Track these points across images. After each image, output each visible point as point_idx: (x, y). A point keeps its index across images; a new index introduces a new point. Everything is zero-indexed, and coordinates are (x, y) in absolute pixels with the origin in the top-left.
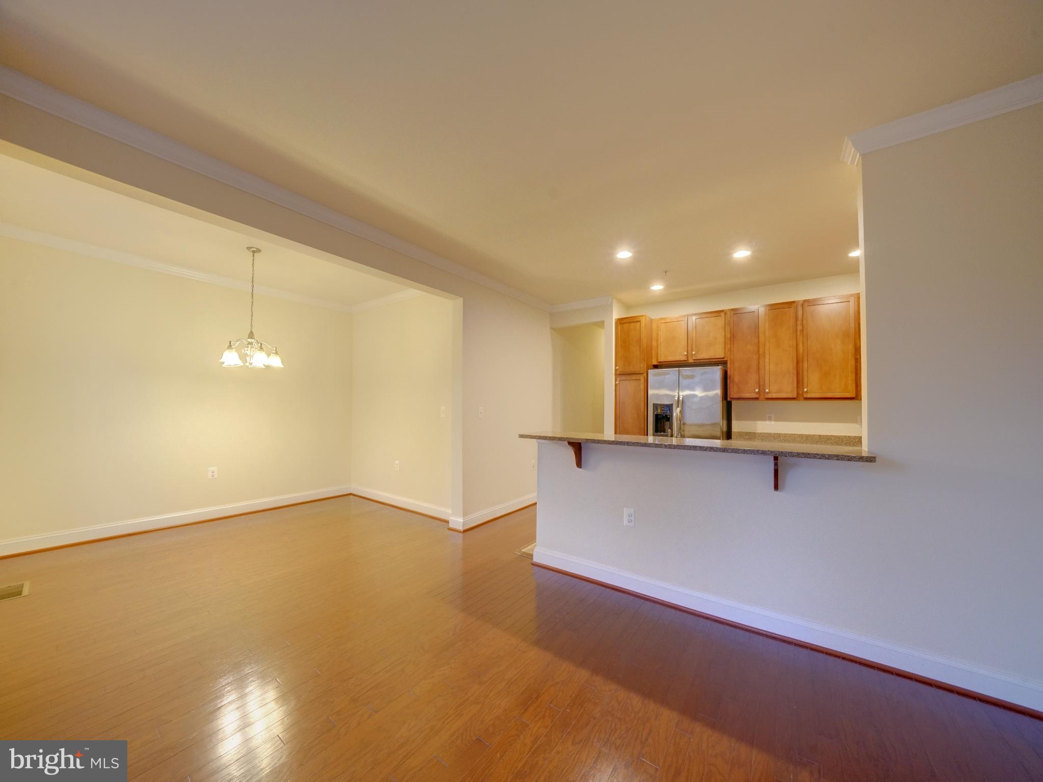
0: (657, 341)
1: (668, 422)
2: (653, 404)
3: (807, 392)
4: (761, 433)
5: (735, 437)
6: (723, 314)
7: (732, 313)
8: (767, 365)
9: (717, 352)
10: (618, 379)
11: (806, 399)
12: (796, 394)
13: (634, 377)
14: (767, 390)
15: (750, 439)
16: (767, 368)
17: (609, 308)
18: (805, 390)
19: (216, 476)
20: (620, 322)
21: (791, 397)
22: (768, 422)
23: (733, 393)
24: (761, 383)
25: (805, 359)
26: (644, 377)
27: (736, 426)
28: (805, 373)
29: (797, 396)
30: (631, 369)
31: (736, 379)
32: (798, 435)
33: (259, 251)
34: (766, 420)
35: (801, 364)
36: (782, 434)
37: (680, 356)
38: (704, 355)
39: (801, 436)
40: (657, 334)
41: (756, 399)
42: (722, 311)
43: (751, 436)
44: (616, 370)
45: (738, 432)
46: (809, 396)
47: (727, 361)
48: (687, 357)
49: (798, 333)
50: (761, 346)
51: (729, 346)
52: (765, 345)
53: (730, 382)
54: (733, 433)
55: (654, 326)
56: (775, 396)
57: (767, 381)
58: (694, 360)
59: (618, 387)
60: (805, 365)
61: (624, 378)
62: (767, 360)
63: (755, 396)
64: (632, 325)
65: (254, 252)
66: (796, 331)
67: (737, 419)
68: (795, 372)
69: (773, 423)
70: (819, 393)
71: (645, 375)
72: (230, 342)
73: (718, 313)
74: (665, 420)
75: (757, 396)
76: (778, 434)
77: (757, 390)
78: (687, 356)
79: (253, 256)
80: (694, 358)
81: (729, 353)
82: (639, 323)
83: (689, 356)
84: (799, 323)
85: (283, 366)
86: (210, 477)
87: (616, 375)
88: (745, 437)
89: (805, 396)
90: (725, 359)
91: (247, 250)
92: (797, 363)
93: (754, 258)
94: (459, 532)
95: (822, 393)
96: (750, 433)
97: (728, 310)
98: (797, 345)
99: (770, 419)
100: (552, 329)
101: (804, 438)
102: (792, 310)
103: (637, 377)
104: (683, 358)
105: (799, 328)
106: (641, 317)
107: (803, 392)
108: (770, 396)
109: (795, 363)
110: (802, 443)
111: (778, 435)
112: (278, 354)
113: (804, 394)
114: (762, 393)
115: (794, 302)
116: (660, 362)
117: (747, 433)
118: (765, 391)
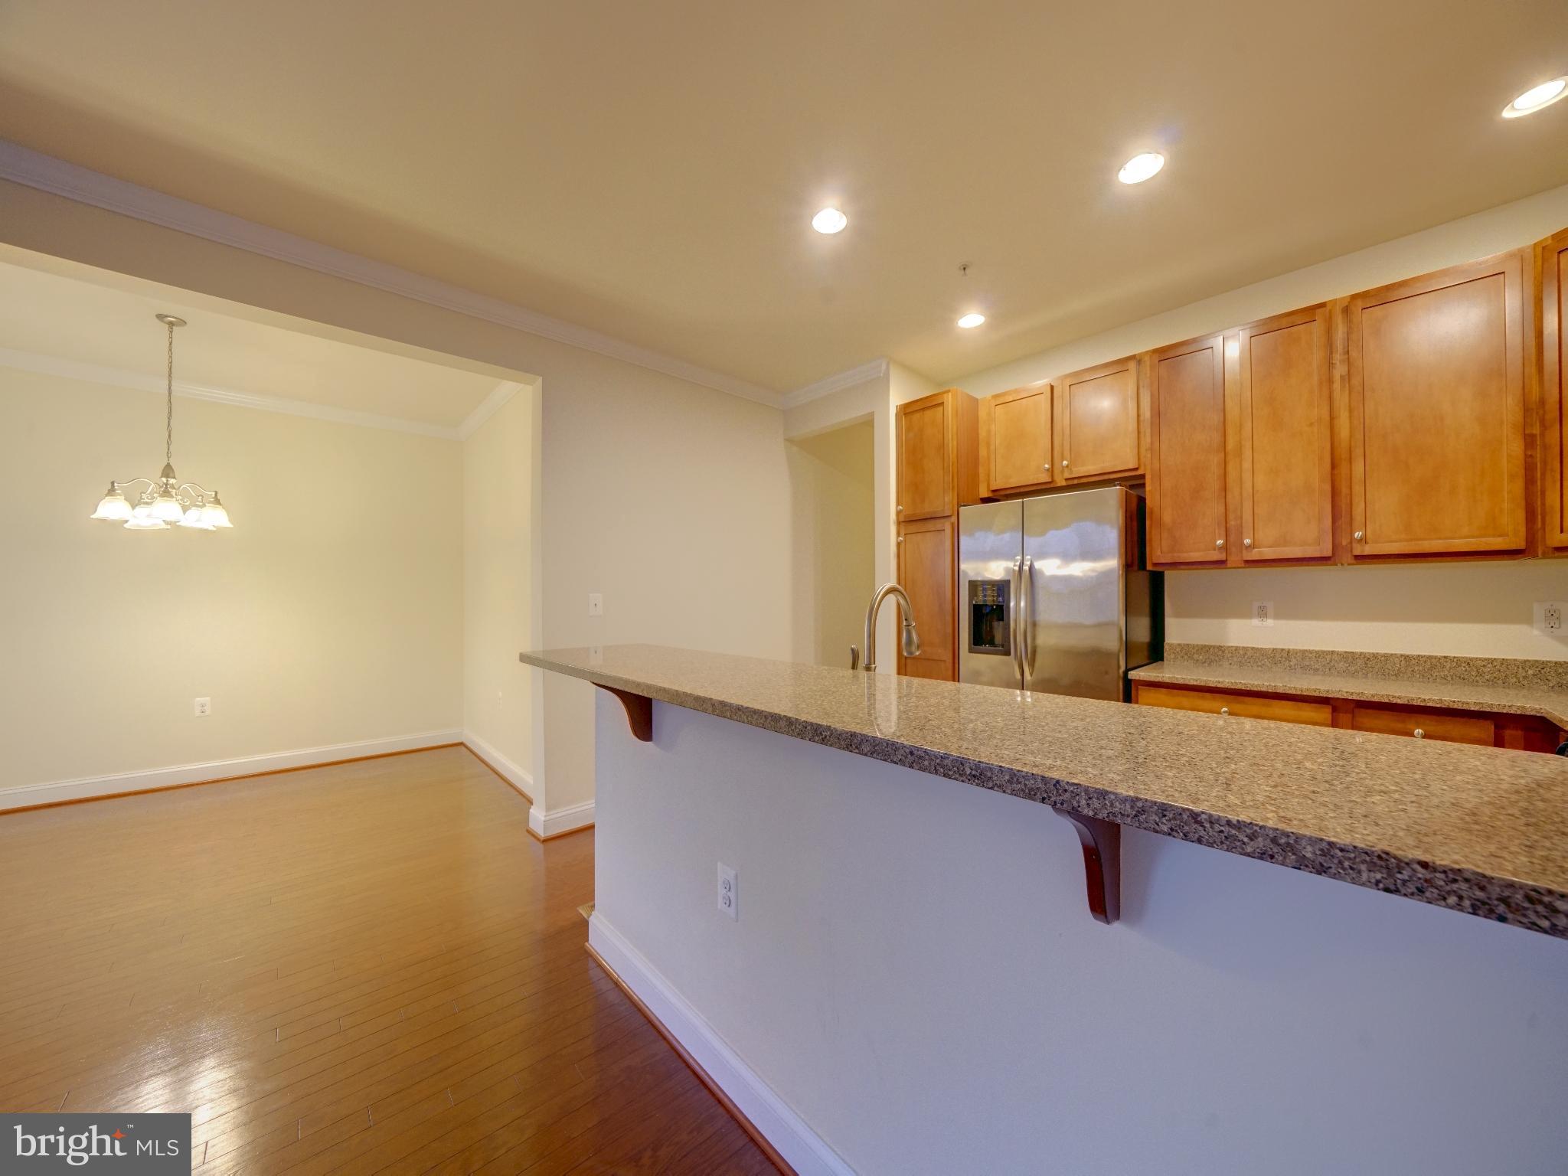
0: (988, 445)
1: (1001, 623)
2: (969, 581)
3: (1363, 540)
4: (1237, 648)
5: (1172, 656)
6: (1132, 365)
7: (1156, 358)
8: (1247, 476)
9: (1122, 457)
10: (902, 532)
11: (1361, 559)
12: (1330, 547)
13: (930, 525)
14: (1247, 541)
15: (1209, 662)
16: (1248, 485)
17: (882, 384)
18: (1358, 534)
19: (208, 712)
20: (907, 411)
21: (1318, 555)
22: (1255, 622)
23: (1158, 551)
24: (1232, 523)
25: (1358, 452)
26: (953, 524)
27: (1177, 631)
28: (1358, 489)
29: (1333, 553)
30: (927, 509)
31: (1167, 518)
32: (1338, 653)
33: (183, 323)
34: (1249, 616)
35: (1343, 469)
36: (1296, 652)
37: (1037, 475)
38: (1089, 467)
39: (1350, 657)
40: (989, 431)
41: (1220, 563)
42: (1133, 357)
43: (1213, 654)
44: (898, 513)
45: (1179, 645)
46: (1368, 550)
47: (1143, 476)
48: (1052, 476)
49: (1337, 385)
50: (1230, 431)
51: (1148, 440)
52: (1241, 427)
53: (1151, 526)
54: (1166, 647)
55: (982, 414)
56: (1268, 553)
57: (1247, 516)
58: (1066, 479)
59: (902, 546)
60: (1358, 468)
61: (913, 528)
62: (1247, 465)
63: (1216, 556)
64: (928, 413)
65: (171, 324)
66: (1330, 381)
67: (1178, 615)
68: (1328, 487)
69: (1270, 622)
70: (1401, 541)
71: (954, 519)
72: (113, 483)
73: (1120, 365)
74: (995, 617)
75: (1222, 557)
76: (1282, 650)
77: (1220, 542)
78: (1051, 471)
79: (171, 332)
80: (1067, 475)
81: (1149, 455)
82: (941, 408)
83: (1057, 472)
84: (1338, 357)
85: (232, 526)
86: (197, 713)
87: (899, 523)
88: (1196, 656)
89: (1357, 552)
90: (1139, 472)
91: (157, 320)
92: (1333, 466)
93: (1174, 175)
94: (538, 840)
95: (1411, 540)
96: (1210, 647)
97: (1147, 352)
98: (1332, 418)
99: (1262, 613)
100: (789, 440)
101: (1360, 662)
102: (1317, 328)
103: (938, 525)
104: (1044, 478)
105: (1340, 370)
106: (945, 395)
107: (1352, 540)
108: (1254, 555)
109: (1328, 466)
110: (1353, 675)
111: (1285, 655)
112: (219, 504)
113: (1355, 545)
114: (1234, 549)
115: (1322, 305)
116: (994, 491)
117: (1205, 646)
118: (1242, 543)
